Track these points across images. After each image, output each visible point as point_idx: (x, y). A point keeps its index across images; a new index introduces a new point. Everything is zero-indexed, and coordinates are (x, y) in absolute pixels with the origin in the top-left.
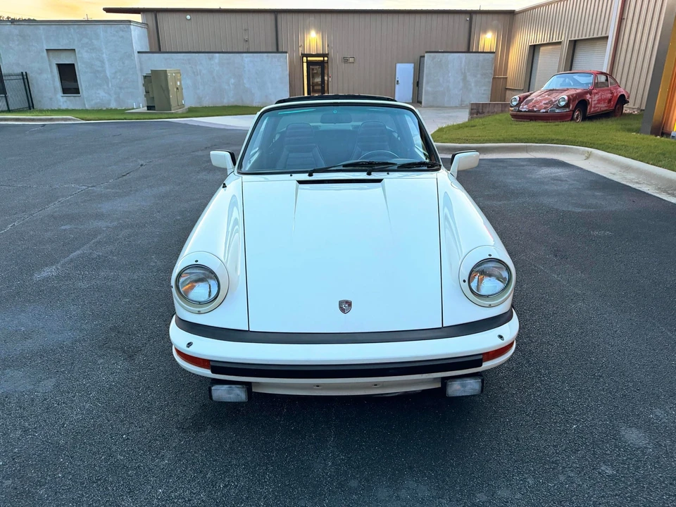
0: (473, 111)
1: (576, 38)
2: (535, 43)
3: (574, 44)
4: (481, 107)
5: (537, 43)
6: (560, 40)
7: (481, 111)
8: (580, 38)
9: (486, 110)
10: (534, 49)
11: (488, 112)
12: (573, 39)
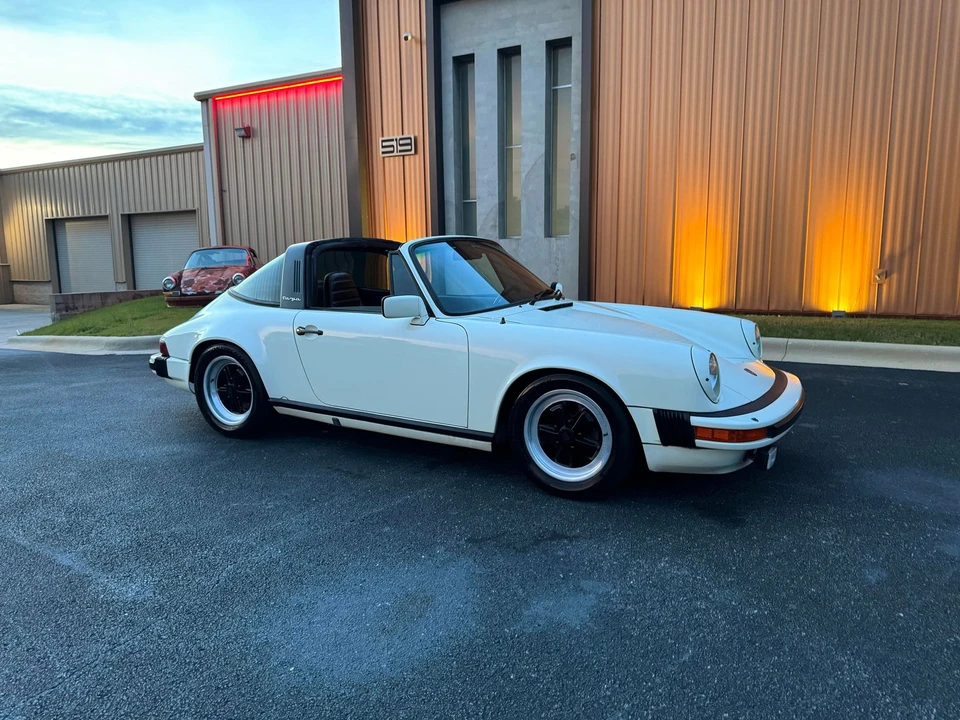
0: (61, 306)
1: (133, 212)
2: (55, 216)
3: (129, 220)
4: (70, 300)
5: (60, 216)
6: (103, 214)
7: (71, 305)
8: (139, 211)
9: (79, 304)
10: (54, 225)
11: (83, 307)
12: (127, 212)
